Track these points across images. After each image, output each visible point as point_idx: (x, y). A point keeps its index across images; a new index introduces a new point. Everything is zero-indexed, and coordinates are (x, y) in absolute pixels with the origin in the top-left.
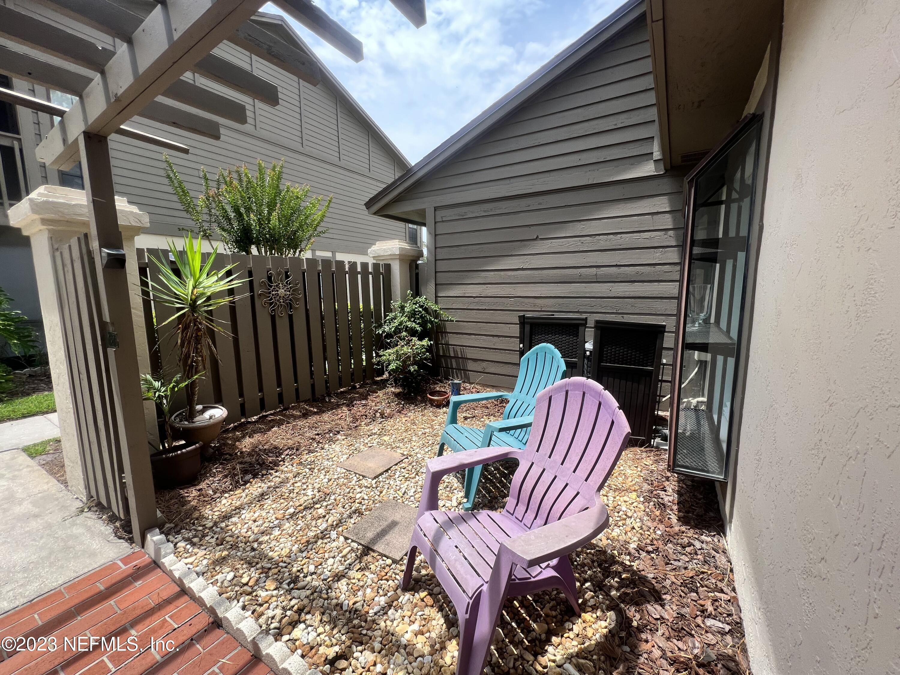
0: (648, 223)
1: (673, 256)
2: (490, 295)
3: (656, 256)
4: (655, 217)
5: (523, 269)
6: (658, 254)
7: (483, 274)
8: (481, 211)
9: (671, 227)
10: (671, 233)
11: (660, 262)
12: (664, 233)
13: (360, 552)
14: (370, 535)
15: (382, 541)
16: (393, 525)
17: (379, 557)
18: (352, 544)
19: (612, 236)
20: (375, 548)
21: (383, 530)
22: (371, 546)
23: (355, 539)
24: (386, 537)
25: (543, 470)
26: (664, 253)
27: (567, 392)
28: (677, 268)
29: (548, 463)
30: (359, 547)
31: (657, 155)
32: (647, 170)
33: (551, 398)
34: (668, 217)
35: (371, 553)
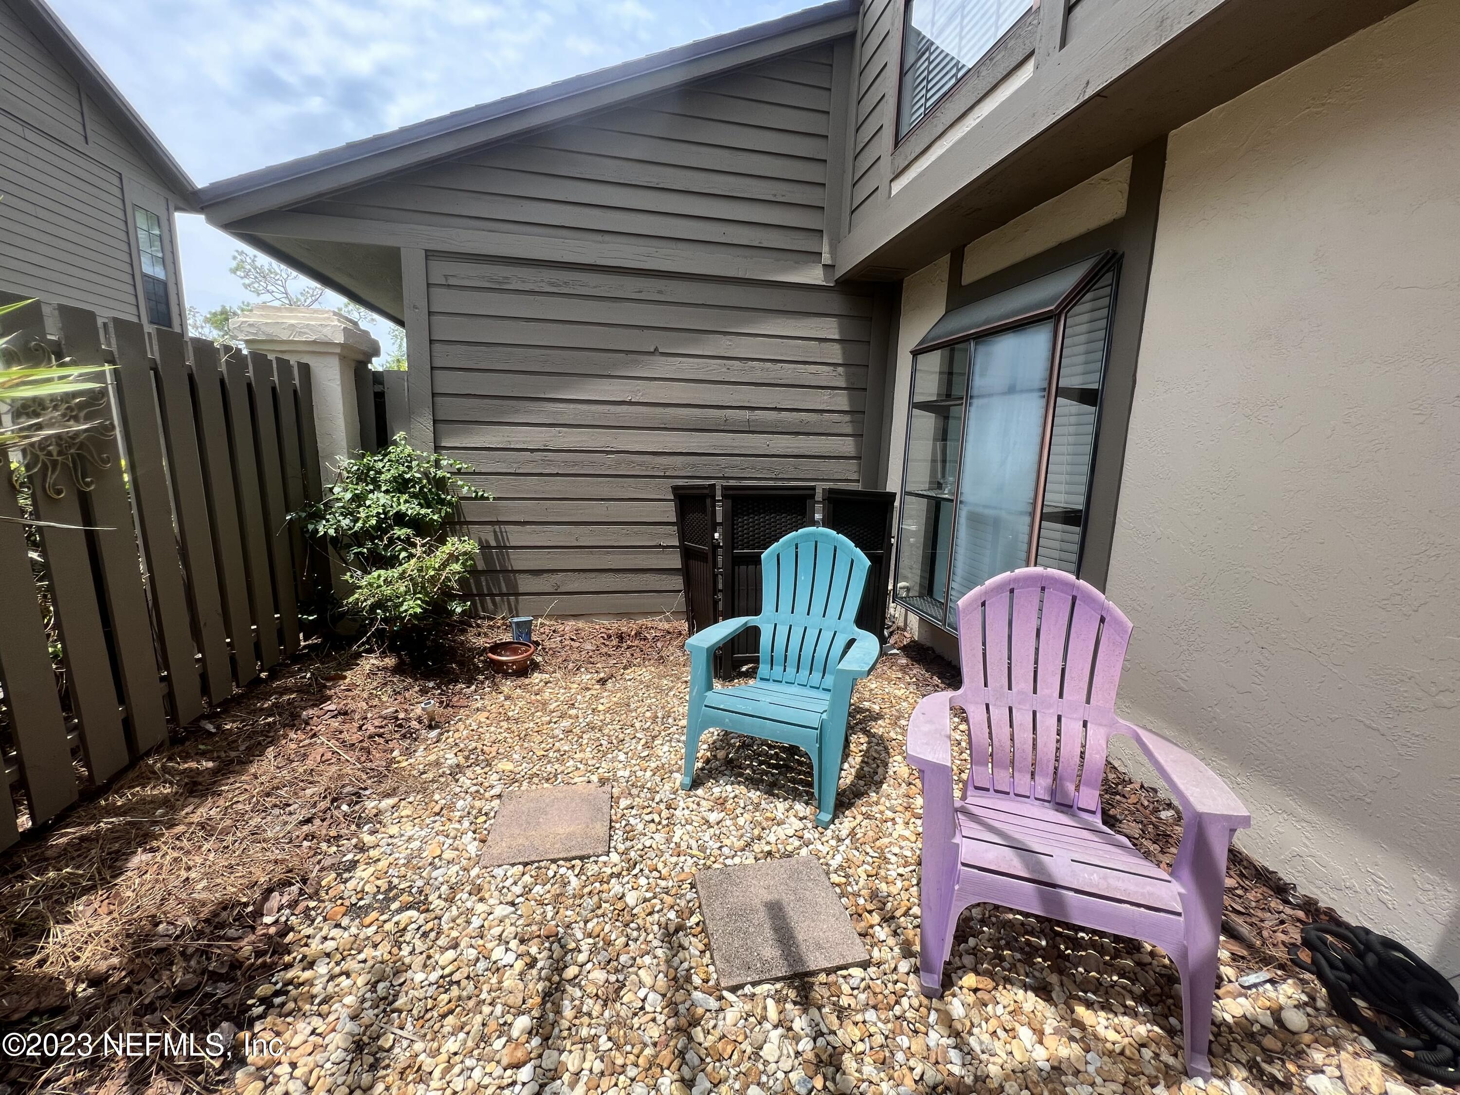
0: (814, 352)
1: (841, 401)
2: (565, 446)
3: (821, 400)
4: (823, 345)
5: (630, 403)
6: (826, 397)
7: (551, 406)
8: (542, 281)
9: (840, 362)
10: (840, 369)
11: (828, 408)
12: (832, 368)
13: (792, 994)
14: (770, 951)
15: (803, 947)
16: (776, 910)
17: (832, 978)
18: (758, 990)
19: (769, 364)
20: (813, 967)
21: (776, 929)
22: (800, 969)
23: (757, 978)
24: (800, 937)
25: (1010, 709)
26: (833, 397)
27: (1012, 591)
28: (847, 418)
29: (1012, 697)
30: (778, 986)
31: (826, 258)
32: (814, 276)
33: (983, 604)
34: (837, 347)
35: (812, 980)
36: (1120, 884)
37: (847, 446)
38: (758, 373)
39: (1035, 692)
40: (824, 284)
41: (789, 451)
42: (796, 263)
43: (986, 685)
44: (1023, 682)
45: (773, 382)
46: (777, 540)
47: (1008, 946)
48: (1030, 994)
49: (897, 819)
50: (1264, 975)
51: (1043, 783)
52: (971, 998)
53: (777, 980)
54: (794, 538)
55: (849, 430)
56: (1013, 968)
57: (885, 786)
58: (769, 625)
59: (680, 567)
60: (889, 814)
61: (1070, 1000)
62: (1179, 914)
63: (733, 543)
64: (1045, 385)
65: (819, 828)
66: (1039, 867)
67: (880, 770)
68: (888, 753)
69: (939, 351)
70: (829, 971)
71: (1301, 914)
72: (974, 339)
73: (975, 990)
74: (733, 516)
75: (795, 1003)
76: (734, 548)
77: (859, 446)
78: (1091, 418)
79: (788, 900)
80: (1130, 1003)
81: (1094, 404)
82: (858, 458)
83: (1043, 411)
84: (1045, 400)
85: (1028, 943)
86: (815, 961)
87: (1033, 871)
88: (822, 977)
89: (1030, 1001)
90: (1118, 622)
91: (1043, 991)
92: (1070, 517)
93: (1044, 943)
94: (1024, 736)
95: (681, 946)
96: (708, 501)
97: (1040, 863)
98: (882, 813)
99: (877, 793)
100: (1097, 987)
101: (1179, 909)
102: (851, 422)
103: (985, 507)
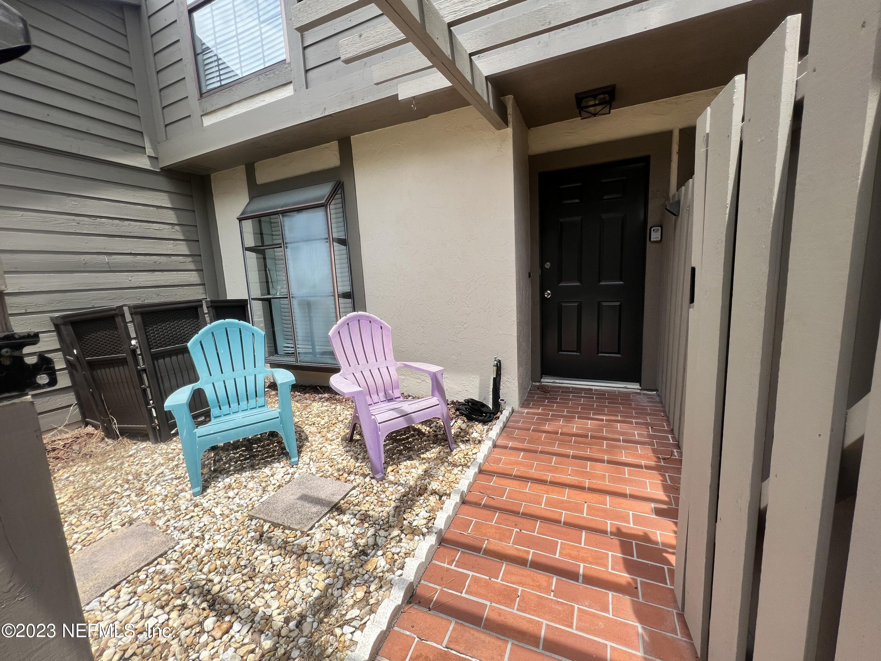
0: (154, 215)
1: (183, 248)
3: (167, 248)
4: (160, 210)
6: (170, 246)
9: (176, 222)
10: (177, 228)
11: (174, 253)
12: (171, 226)
13: (335, 513)
14: (315, 509)
15: (327, 498)
16: (304, 498)
17: (346, 500)
18: (321, 522)
19: (117, 222)
20: (337, 501)
21: (311, 502)
22: (333, 504)
23: (318, 519)
24: (323, 497)
25: (362, 372)
26: (176, 246)
27: (348, 324)
28: (190, 259)
29: (360, 367)
30: (328, 515)
31: (149, 151)
32: (143, 162)
33: (339, 332)
34: (171, 212)
35: (339, 505)
36: (423, 404)
37: (194, 277)
38: (111, 227)
39: (368, 363)
40: (152, 169)
41: (149, 284)
42: (125, 151)
43: (350, 366)
44: (362, 360)
45: (123, 234)
46: (196, 332)
47: (393, 455)
48: (408, 461)
49: (326, 445)
50: (454, 421)
51: (382, 394)
52: (393, 473)
53: (326, 514)
54: (210, 329)
55: (192, 266)
56: (398, 458)
57: (310, 439)
58: (208, 385)
59: (70, 384)
60: (320, 446)
61: (418, 456)
62: (438, 405)
63: (149, 345)
64: (327, 236)
65: (294, 466)
66: (402, 411)
67: (302, 434)
68: (300, 427)
69: (250, 220)
70: (343, 499)
71: (452, 405)
72: (281, 213)
73: (393, 471)
74: (145, 326)
75: (339, 515)
76: (150, 349)
77: (202, 277)
78: (345, 252)
79: (305, 492)
80: (432, 446)
81: (345, 245)
82: (204, 285)
83: (328, 249)
84: (328, 244)
85: (398, 450)
86: (336, 499)
87: (400, 413)
88: (342, 502)
89: (408, 463)
90: (386, 327)
91: (410, 458)
92: (346, 295)
93: (402, 448)
94: (370, 380)
95: (270, 538)
96: (118, 320)
97: (401, 410)
98: (317, 447)
99: (309, 442)
100: (422, 448)
101: (438, 403)
102: (193, 261)
103: (307, 297)
